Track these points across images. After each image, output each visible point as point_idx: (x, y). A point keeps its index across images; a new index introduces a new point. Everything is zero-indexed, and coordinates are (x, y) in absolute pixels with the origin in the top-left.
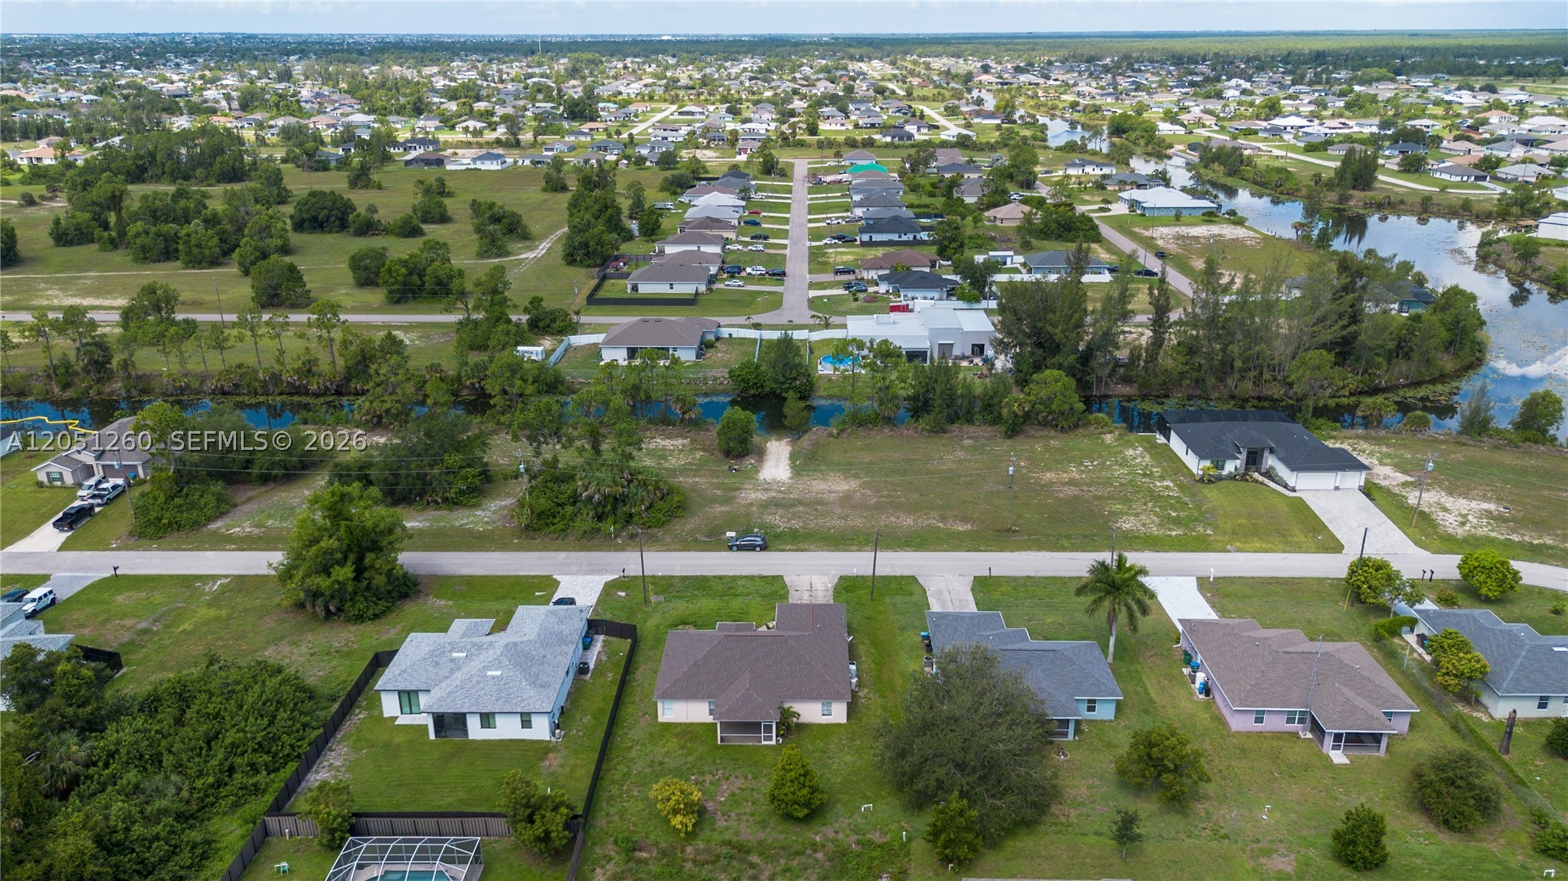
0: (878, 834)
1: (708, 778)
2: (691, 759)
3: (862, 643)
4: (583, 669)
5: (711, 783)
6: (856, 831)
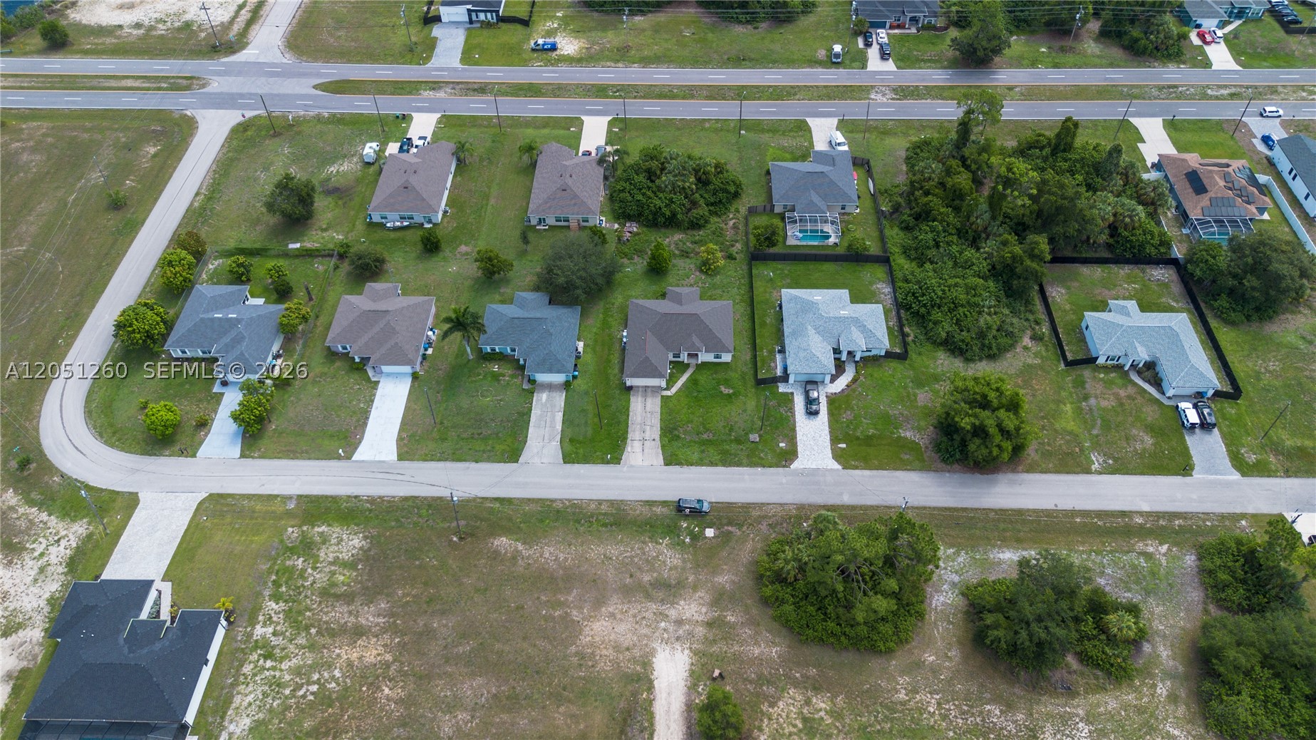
3: (615, 375)
4: (782, 351)
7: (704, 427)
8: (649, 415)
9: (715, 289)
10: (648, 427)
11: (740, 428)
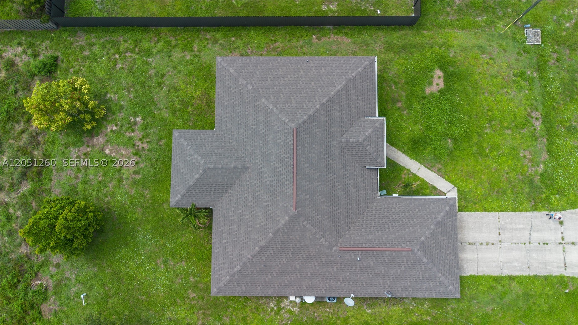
0: (53, 307)
1: (138, 134)
2: (166, 114)
5: (130, 138)
6: (59, 285)
7: (523, 126)
8: (505, 236)
9: (151, 101)
10: (534, 235)
11: (517, 60)
